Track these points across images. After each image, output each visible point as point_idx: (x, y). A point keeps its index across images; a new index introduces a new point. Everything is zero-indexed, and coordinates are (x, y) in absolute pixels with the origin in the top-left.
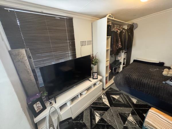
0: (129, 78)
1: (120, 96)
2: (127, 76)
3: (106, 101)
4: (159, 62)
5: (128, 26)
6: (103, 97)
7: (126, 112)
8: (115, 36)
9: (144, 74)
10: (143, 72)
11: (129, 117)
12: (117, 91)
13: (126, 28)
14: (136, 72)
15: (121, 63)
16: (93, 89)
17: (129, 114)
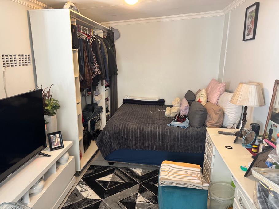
0: (124, 130)
1: (115, 174)
2: (121, 127)
3: (90, 194)
4: (158, 100)
5: (104, 32)
6: (79, 188)
7: (132, 194)
8: (85, 49)
9: (144, 120)
10: (142, 116)
11: (138, 198)
12: (106, 167)
13: (101, 35)
14: (133, 119)
15: (101, 108)
16: (56, 174)
17: (137, 194)
